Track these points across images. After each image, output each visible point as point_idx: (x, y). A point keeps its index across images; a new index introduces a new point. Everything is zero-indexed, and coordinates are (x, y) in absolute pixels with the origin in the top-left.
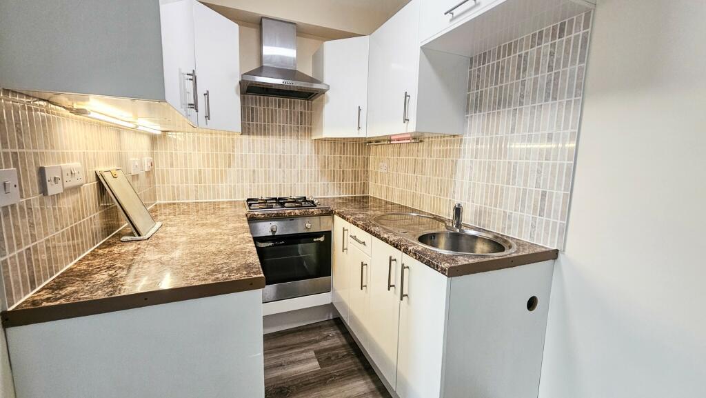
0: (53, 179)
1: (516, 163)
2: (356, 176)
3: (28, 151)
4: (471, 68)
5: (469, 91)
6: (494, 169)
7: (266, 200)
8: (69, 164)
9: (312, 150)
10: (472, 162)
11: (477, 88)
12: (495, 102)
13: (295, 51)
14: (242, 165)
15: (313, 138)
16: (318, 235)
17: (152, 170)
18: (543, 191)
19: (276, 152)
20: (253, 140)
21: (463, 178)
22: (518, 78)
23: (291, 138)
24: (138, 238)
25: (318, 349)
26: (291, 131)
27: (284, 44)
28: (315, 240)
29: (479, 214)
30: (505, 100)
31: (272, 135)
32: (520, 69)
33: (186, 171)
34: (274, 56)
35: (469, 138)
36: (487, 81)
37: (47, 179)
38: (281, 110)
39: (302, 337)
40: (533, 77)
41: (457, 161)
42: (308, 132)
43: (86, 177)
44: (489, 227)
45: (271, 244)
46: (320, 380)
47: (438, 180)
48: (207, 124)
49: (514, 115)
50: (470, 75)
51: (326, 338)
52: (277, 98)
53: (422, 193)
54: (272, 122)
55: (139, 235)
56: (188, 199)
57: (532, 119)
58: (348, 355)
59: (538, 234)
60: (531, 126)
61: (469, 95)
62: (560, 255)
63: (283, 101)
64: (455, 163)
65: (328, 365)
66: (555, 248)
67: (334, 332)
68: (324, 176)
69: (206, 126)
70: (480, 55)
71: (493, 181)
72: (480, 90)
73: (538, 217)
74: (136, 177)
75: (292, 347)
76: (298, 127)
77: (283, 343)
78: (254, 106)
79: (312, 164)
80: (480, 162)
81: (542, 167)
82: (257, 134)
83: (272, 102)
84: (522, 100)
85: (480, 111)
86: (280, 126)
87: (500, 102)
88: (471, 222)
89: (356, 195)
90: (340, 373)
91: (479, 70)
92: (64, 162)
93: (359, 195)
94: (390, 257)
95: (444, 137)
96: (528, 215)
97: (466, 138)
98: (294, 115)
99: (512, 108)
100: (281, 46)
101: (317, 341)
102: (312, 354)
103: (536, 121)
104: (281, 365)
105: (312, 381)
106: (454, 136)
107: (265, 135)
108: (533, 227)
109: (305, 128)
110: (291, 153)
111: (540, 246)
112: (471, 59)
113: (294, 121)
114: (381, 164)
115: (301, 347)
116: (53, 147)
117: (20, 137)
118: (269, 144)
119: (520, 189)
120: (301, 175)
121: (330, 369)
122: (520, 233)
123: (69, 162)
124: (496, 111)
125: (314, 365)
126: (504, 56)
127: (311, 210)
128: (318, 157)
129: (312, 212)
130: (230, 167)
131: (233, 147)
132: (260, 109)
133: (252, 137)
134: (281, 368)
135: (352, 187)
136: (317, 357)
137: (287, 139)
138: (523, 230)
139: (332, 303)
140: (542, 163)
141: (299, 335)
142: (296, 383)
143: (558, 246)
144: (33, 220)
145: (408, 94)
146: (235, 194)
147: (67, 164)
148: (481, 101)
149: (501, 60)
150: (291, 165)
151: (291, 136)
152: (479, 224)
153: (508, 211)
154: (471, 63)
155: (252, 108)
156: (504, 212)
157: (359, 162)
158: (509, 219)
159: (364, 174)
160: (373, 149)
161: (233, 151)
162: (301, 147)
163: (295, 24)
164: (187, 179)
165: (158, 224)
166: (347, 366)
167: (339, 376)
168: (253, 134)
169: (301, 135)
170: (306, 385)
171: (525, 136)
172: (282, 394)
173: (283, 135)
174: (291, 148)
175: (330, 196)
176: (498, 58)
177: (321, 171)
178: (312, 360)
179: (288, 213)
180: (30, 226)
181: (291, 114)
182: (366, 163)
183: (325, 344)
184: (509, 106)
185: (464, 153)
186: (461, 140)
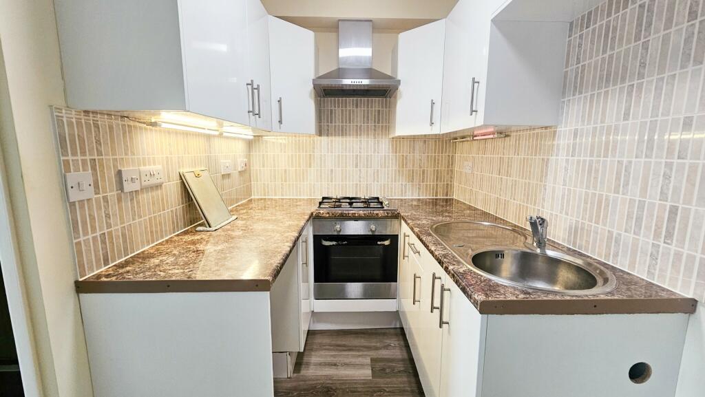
0: (130, 179)
1: (630, 162)
2: (438, 176)
3: (108, 157)
4: (569, 37)
5: (567, 67)
6: (597, 171)
7: (339, 199)
8: (151, 167)
9: (389, 149)
10: (567, 161)
11: (578, 63)
12: (601, 78)
13: (371, 49)
14: (321, 165)
15: (391, 136)
16: (384, 238)
17: (245, 170)
18: (672, 207)
19: (353, 152)
20: (332, 141)
21: (555, 183)
22: (637, 38)
23: (368, 137)
24: (208, 229)
25: (376, 357)
26: (368, 131)
27: (359, 45)
28: (379, 243)
29: (575, 231)
30: (616, 74)
31: (350, 135)
32: (641, 25)
33: (275, 170)
34: (350, 57)
35: (565, 129)
36: (592, 49)
37: (124, 180)
38: (358, 110)
39: (363, 340)
40: (662, 33)
41: (548, 159)
42: (386, 130)
43: (169, 177)
44: (587, 250)
45: (334, 243)
46: (368, 391)
47: (525, 183)
48: (280, 128)
49: (630, 94)
50: (569, 45)
51: (387, 347)
52: (355, 98)
53: (507, 199)
54: (350, 122)
55: (210, 227)
56: (275, 195)
57: (658, 96)
58: (405, 371)
59: (661, 270)
60: (656, 108)
61: (567, 72)
62: (700, 308)
63: (361, 100)
64: (546, 162)
65: (380, 377)
66: (690, 296)
67: (396, 343)
68: (403, 176)
69: (279, 130)
70: (583, 17)
71: (595, 187)
72: (582, 64)
73: (662, 244)
74: (226, 176)
75: (350, 349)
76: (375, 126)
77: (344, 343)
78: (333, 108)
79: (389, 163)
80: (578, 162)
81: (671, 169)
82: (335, 135)
83: (349, 103)
84: (642, 71)
85: (581, 93)
86: (357, 126)
87: (610, 76)
88: (564, 240)
89: (438, 197)
90: (391, 389)
91: (581, 37)
92: (145, 165)
93: (442, 197)
94: (434, 275)
95: (534, 129)
96: (646, 240)
97: (561, 129)
98: (372, 114)
99: (627, 84)
100: (356, 47)
101: (377, 349)
102: (368, 361)
103: (665, 100)
104: (335, 365)
105: (359, 390)
106: (546, 128)
107: (342, 135)
108: (654, 257)
109: (382, 126)
110: (367, 152)
111: (663, 290)
112: (571, 24)
113: (371, 120)
114: (466, 163)
115: (358, 351)
116: (133, 154)
117: (99, 147)
118: (346, 144)
119: (635, 201)
120: (378, 175)
121: (381, 382)
122: (632, 265)
123: (149, 165)
124: (603, 90)
125: (366, 373)
126: (617, 11)
127: (375, 212)
128: (396, 156)
129: (377, 214)
130: (310, 167)
131: (314, 148)
132: (338, 111)
133: (330, 138)
134: (335, 367)
135: (433, 189)
136: (371, 366)
137: (364, 139)
138: (638, 260)
139: (397, 311)
140: (672, 164)
141: (361, 337)
142: (343, 387)
143: (695, 293)
144: (109, 211)
145: (476, 80)
146: (314, 192)
147: (147, 167)
148: (582, 78)
149: (612, 18)
150: (367, 165)
151: (368, 135)
152: (574, 244)
153: (615, 232)
154: (571, 30)
155: (331, 110)
156: (609, 231)
157: (442, 161)
158: (616, 242)
159: (448, 174)
160: (459, 146)
161: (314, 152)
162: (378, 146)
163: (371, 21)
164: (275, 178)
165: (234, 217)
166: (401, 383)
167: (388, 392)
168: (332, 135)
169: (378, 134)
170: (352, 392)
171: (646, 123)
172: (328, 394)
173: (360, 135)
174: (367, 148)
175: (408, 196)
176: (609, 15)
177: (399, 171)
178: (366, 367)
179: (352, 214)
180: (106, 216)
181: (368, 113)
182: (451, 162)
183: (384, 353)
184: (623, 80)
185: (558, 149)
186: (555, 132)
